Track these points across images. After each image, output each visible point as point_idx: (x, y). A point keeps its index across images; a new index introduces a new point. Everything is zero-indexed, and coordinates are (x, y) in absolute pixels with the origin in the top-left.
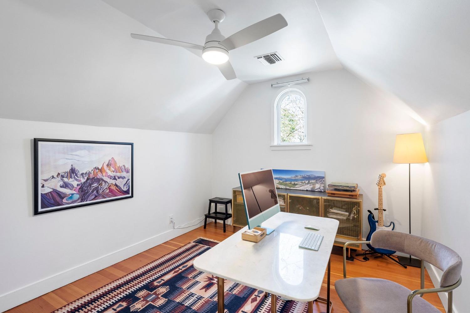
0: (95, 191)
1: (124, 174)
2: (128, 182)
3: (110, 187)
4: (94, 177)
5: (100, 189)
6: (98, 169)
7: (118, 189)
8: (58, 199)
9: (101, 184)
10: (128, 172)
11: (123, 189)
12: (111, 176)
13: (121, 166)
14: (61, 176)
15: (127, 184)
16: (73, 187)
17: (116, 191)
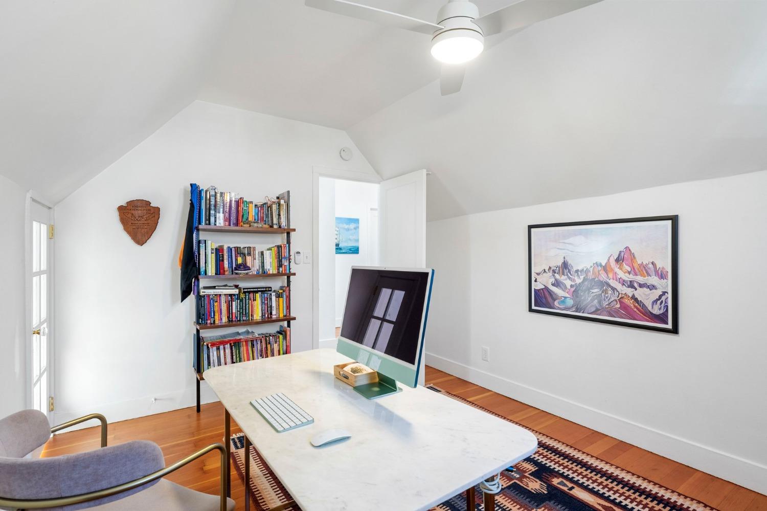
0: (596, 301)
1: (654, 280)
2: (663, 298)
3: (621, 300)
4: (594, 279)
5: (604, 300)
6: (601, 265)
7: (639, 307)
8: (550, 299)
9: (606, 292)
10: (662, 276)
11: (650, 308)
12: (624, 281)
13: (645, 263)
14: (553, 270)
15: (662, 302)
16: (566, 287)
17: (635, 310)
